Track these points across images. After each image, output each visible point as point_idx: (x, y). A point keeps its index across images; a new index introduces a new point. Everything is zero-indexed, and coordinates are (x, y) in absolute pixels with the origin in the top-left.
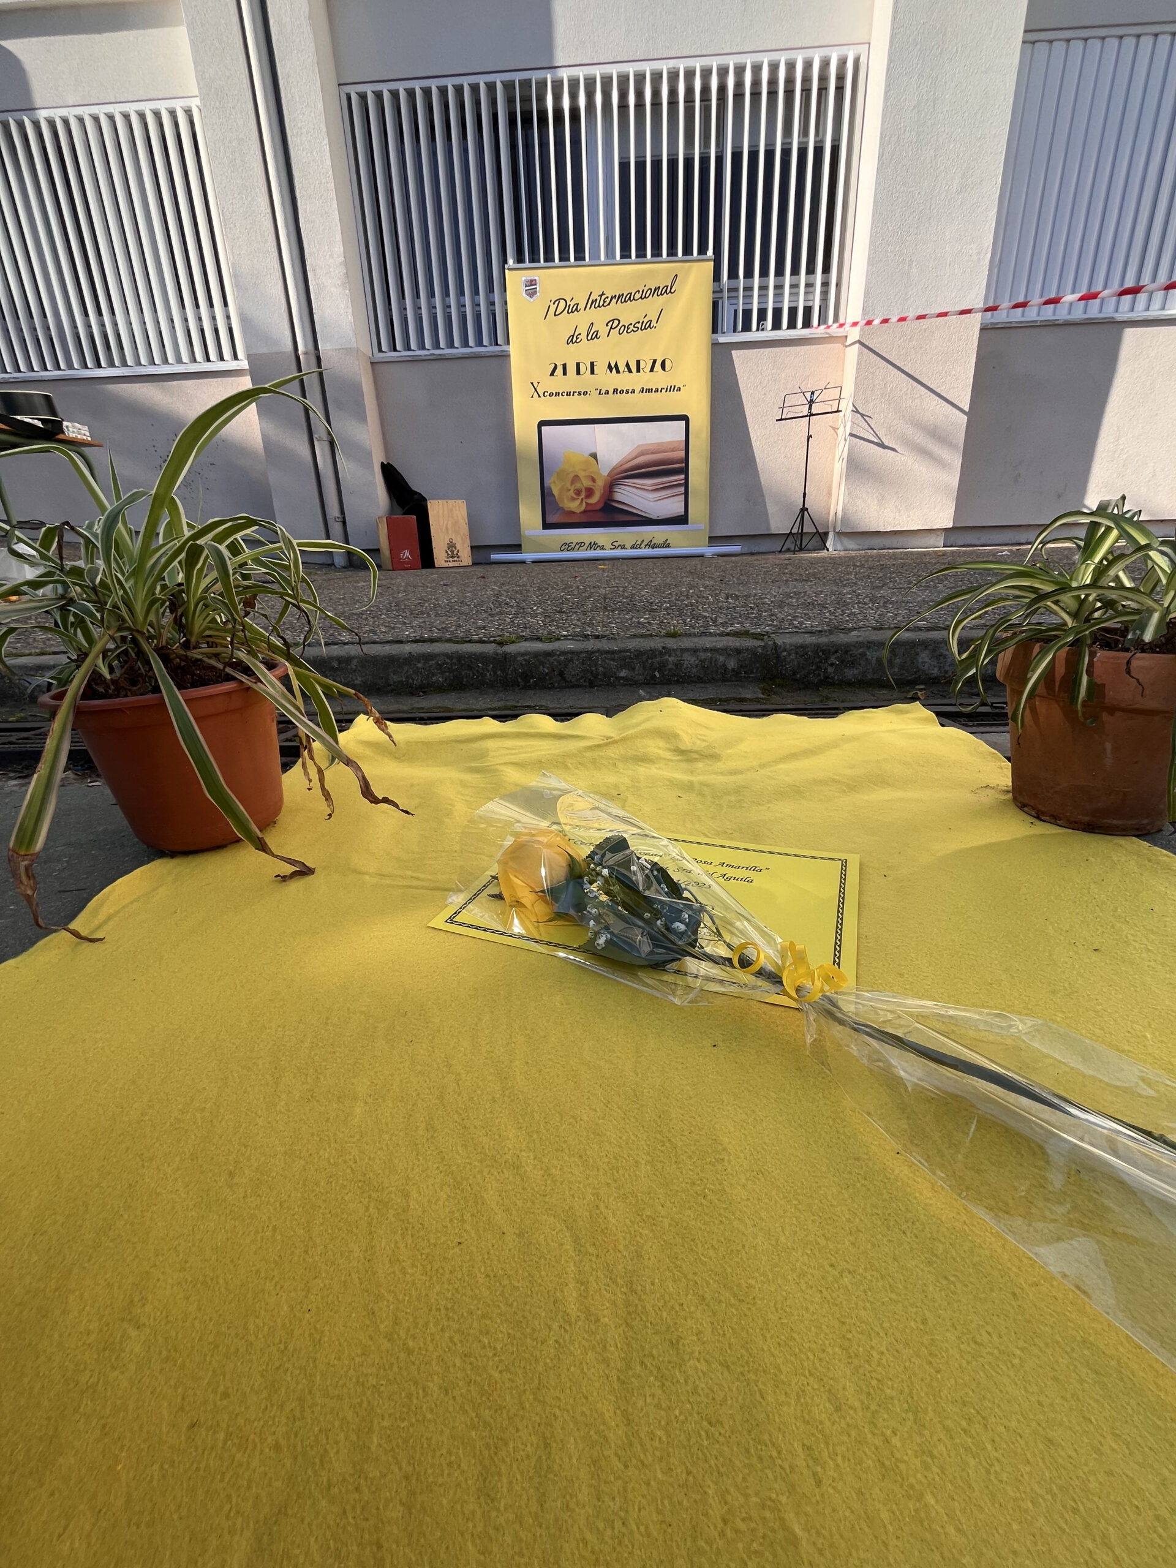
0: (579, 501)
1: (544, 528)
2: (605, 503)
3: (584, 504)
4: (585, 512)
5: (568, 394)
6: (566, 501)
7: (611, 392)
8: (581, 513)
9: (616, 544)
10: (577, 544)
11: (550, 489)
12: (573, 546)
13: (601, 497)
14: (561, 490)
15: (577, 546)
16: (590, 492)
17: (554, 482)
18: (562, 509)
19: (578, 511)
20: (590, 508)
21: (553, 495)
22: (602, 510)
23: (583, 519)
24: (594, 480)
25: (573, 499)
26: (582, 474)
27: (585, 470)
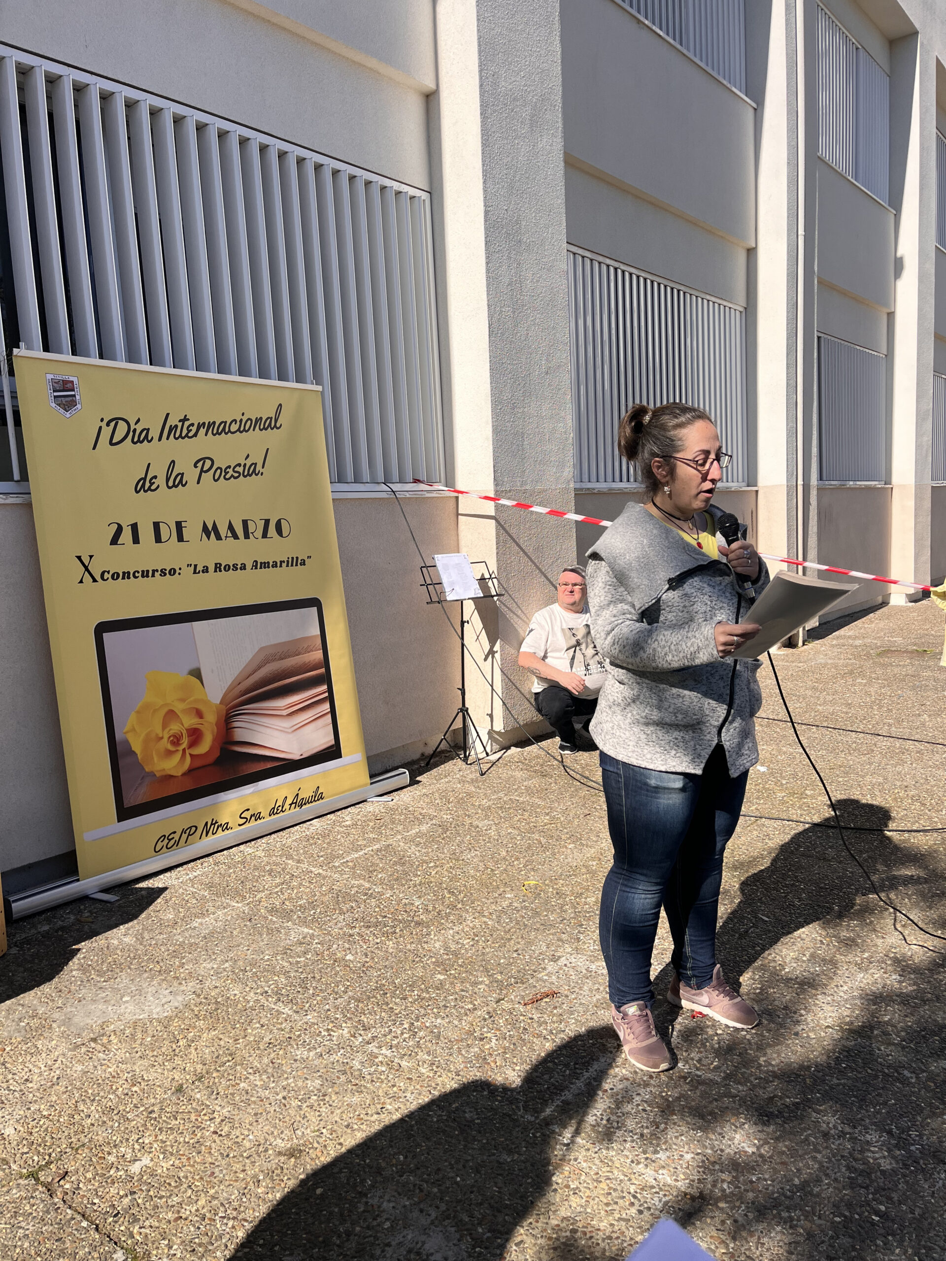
0: (179, 756)
1: (120, 820)
2: (222, 749)
3: (188, 758)
4: (190, 771)
5: (145, 574)
6: (156, 759)
7: (211, 568)
8: (184, 775)
9: (247, 815)
10: (184, 831)
11: (126, 743)
12: (177, 838)
13: (214, 740)
14: (147, 741)
15: (185, 836)
16: (195, 735)
17: (133, 730)
18: (152, 774)
19: (179, 773)
20: (198, 763)
21: (134, 753)
22: (218, 762)
23: (189, 785)
24: (199, 714)
25: (169, 753)
26: (179, 707)
27: (182, 700)
